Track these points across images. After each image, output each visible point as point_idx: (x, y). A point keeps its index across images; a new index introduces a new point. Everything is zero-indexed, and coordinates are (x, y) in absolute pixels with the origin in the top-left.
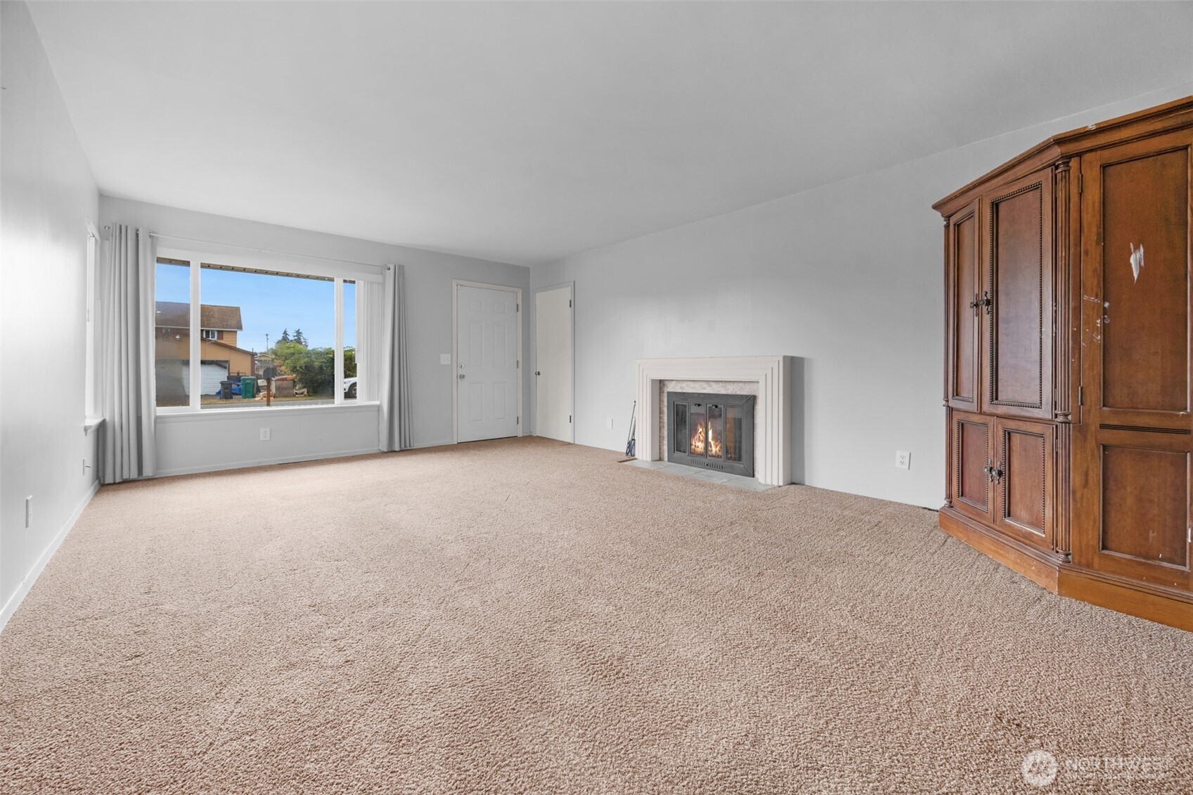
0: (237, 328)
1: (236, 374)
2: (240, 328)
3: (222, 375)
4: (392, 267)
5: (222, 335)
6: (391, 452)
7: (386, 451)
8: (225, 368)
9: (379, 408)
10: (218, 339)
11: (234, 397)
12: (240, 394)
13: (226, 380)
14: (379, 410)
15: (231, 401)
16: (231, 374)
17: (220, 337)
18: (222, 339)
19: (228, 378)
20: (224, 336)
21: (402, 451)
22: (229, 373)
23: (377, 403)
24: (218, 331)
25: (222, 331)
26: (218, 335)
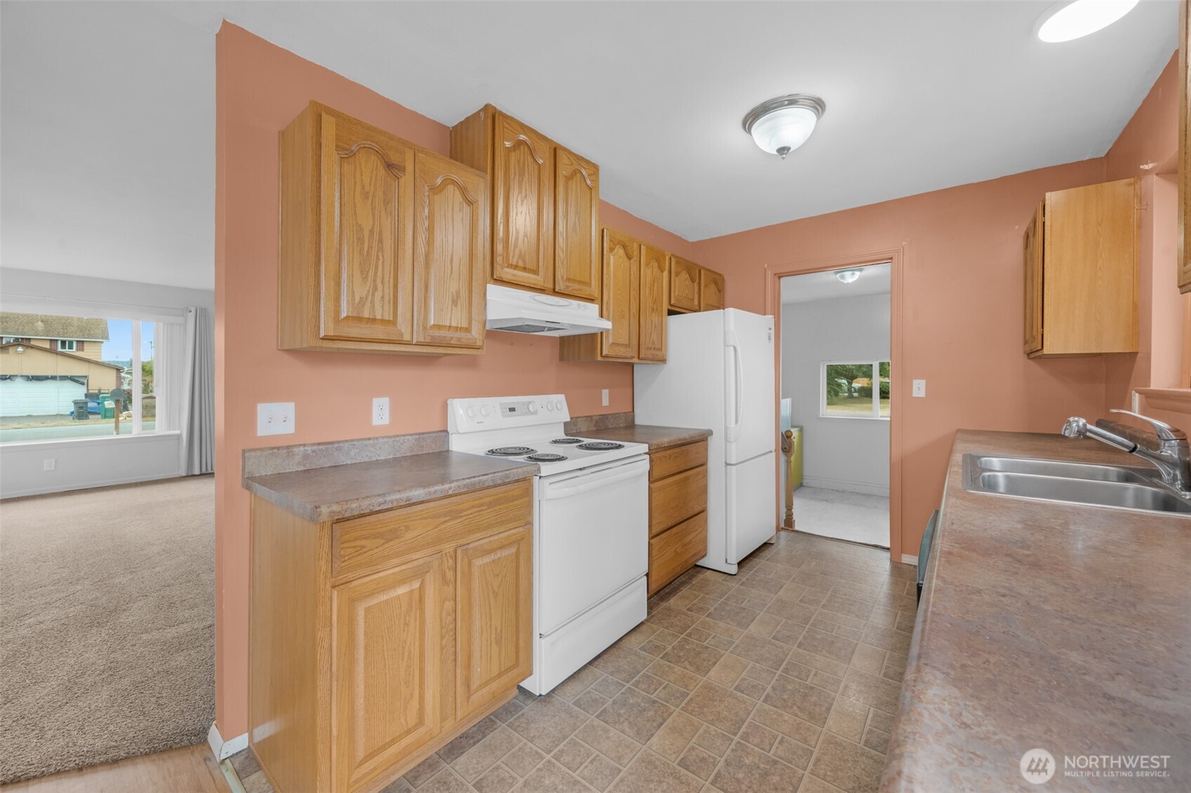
0: (102, 338)
1: (97, 391)
2: (107, 338)
3: (79, 392)
4: (193, 310)
5: (83, 346)
6: (190, 476)
7: (184, 475)
8: (83, 384)
9: (179, 437)
10: (77, 350)
11: (91, 417)
12: (100, 414)
13: (84, 398)
14: (179, 439)
15: (85, 421)
16: (90, 391)
17: (81, 348)
18: (83, 350)
19: (86, 396)
20: (85, 347)
21: (202, 475)
22: (88, 390)
23: (178, 432)
24: (77, 341)
25: (83, 342)
26: (77, 346)
